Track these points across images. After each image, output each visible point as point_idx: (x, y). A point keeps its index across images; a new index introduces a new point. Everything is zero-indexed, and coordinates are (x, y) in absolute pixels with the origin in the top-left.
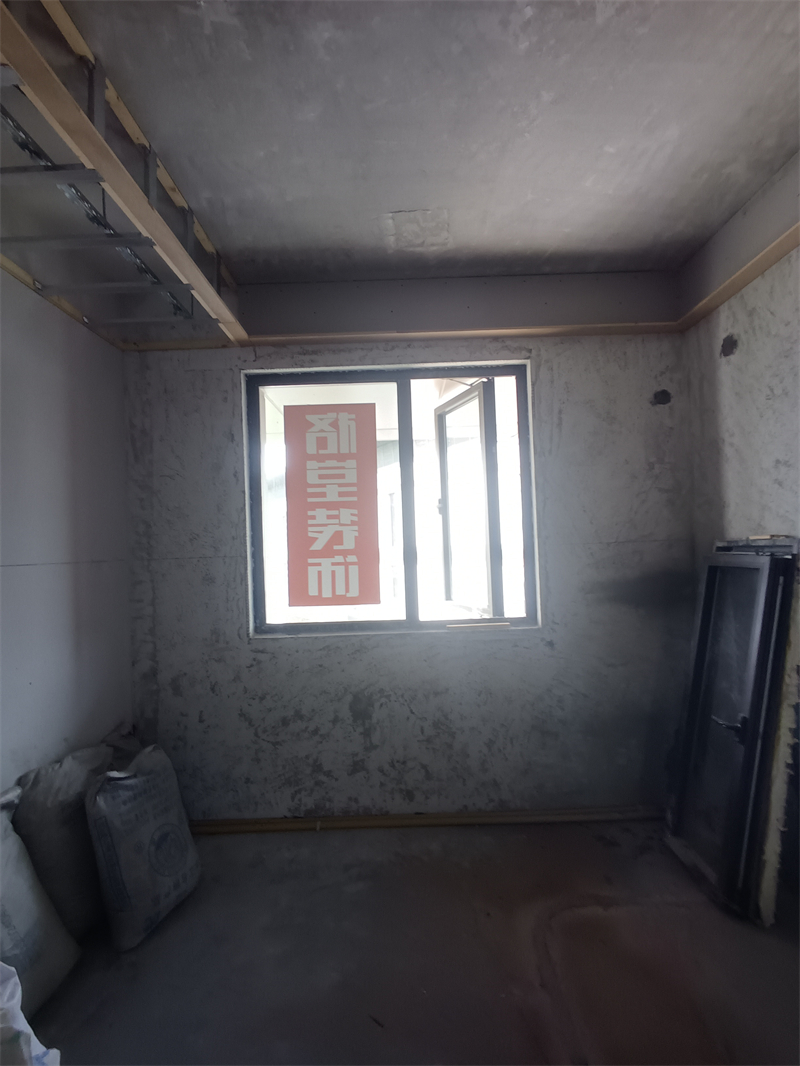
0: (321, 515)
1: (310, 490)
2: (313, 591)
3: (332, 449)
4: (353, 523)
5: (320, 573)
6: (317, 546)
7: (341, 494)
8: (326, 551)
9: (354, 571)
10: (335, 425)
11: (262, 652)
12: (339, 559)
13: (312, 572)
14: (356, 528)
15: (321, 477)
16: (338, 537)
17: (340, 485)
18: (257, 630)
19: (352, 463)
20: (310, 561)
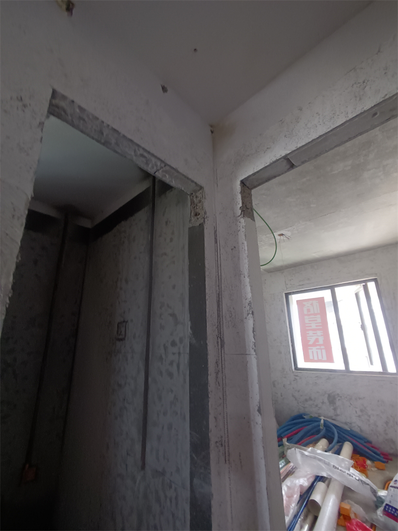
0: (311, 333)
1: (306, 325)
2: (311, 357)
3: (312, 312)
4: (322, 335)
5: (313, 352)
6: (311, 343)
7: (316, 326)
8: (314, 345)
9: (324, 351)
10: (312, 304)
11: (297, 376)
12: (318, 347)
13: (310, 351)
14: (323, 337)
15: (309, 321)
16: (317, 340)
17: (316, 323)
18: (295, 369)
19: (319, 316)
20: (309, 348)
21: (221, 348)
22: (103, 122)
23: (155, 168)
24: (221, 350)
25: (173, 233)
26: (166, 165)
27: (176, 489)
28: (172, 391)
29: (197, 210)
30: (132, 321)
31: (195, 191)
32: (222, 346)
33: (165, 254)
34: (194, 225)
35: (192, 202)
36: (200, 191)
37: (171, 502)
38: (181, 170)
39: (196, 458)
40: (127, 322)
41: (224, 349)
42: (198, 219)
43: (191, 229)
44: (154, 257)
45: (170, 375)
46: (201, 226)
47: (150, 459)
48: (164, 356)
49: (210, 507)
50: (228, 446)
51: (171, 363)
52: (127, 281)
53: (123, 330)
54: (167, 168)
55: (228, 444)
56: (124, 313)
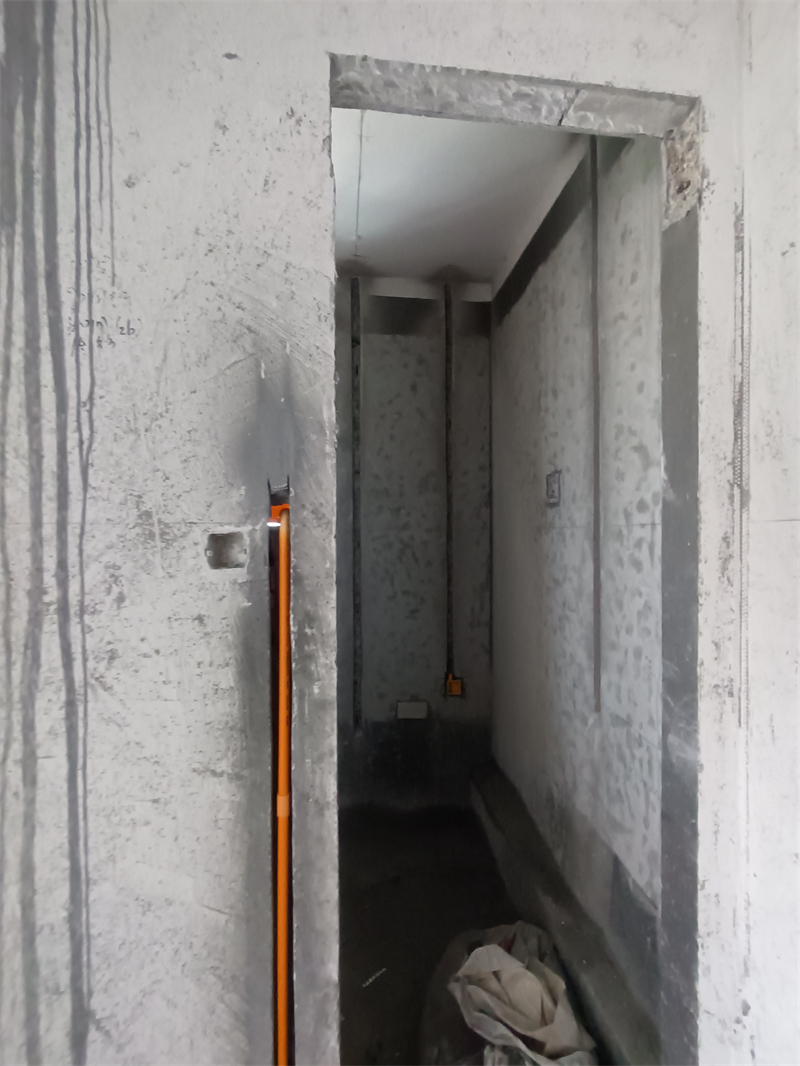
21: (741, 509)
22: (422, 67)
23: (556, 110)
24: (741, 513)
25: (637, 259)
26: (579, 88)
27: (648, 749)
28: (640, 594)
29: (685, 176)
30: (568, 470)
31: (679, 121)
32: (744, 503)
33: (622, 316)
34: (675, 220)
35: (672, 155)
36: (692, 115)
37: (641, 766)
38: (620, 84)
39: (672, 704)
40: (560, 472)
41: (748, 510)
42: (685, 199)
43: (669, 234)
44: (600, 329)
45: (637, 565)
46: (692, 217)
47: (608, 698)
48: (625, 532)
49: (695, 782)
50: (747, 699)
51: (639, 544)
52: (555, 394)
53: (555, 487)
54: (584, 94)
55: (747, 696)
56: (555, 455)
